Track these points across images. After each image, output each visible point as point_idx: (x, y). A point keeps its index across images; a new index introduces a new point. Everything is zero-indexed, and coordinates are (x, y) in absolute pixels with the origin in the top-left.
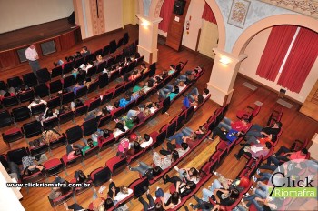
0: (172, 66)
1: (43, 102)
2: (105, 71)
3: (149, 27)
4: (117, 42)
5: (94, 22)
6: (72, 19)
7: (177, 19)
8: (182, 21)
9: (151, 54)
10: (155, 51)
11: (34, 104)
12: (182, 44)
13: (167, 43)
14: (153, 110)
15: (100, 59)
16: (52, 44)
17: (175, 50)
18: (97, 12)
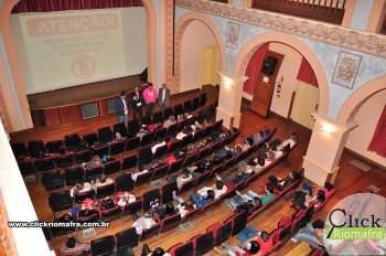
3: (232, 86)
5: (168, 80)
6: (144, 76)
7: (266, 79)
8: (272, 83)
9: (232, 119)
10: (238, 115)
12: (271, 109)
13: (252, 108)
17: (261, 116)
18: (174, 70)
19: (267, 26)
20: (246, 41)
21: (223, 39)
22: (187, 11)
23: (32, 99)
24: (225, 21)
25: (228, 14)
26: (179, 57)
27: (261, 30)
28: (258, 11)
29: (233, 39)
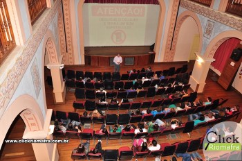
0: (209, 98)
1: (105, 92)
2: (156, 86)
3: (202, 64)
4: (176, 69)
5: (166, 52)
6: (152, 47)
7: (233, 64)
9: (198, 85)
10: (203, 83)
11: (99, 91)
12: (233, 85)
13: (219, 81)
14: (174, 126)
15: (155, 77)
16: (132, 60)
18: (171, 47)
19: (232, 26)
20: (216, 34)
21: (203, 31)
22: (185, 10)
23: (87, 49)
24: (206, 19)
25: (208, 15)
26: (176, 39)
27: (227, 28)
28: (228, 15)
29: (209, 32)
